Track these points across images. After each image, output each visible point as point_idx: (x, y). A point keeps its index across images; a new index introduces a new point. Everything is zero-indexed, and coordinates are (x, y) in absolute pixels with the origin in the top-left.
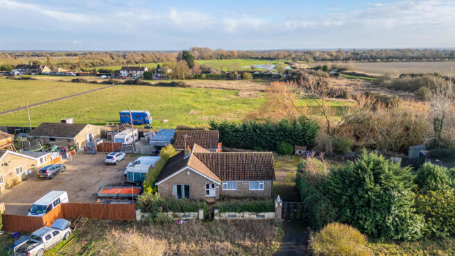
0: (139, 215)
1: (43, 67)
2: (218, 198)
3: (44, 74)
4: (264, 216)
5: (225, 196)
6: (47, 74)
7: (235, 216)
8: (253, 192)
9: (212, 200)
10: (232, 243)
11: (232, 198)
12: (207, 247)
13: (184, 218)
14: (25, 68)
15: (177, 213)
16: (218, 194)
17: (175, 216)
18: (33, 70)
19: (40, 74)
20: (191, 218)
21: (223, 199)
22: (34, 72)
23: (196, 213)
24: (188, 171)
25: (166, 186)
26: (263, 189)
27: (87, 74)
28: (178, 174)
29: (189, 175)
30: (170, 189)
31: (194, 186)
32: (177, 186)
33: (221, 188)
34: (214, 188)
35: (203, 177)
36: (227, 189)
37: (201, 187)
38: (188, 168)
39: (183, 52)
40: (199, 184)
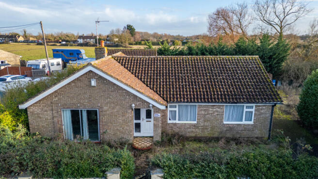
1: (19, 37)
2: (158, 138)
3: (19, 42)
5: (174, 136)
6: (21, 42)
8: (231, 128)
9: (147, 144)
11: (188, 139)
14: (5, 38)
16: (160, 131)
18: (11, 39)
19: (16, 41)
21: (170, 142)
22: (11, 40)
24: (92, 78)
25: (46, 111)
26: (252, 123)
27: (52, 42)
28: (69, 84)
29: (94, 87)
30: (56, 119)
31: (108, 112)
32: (71, 110)
33: (166, 118)
34: (150, 118)
35: (124, 90)
36: (177, 121)
37: (123, 116)
38: (90, 71)
39: (128, 26)
40: (117, 107)
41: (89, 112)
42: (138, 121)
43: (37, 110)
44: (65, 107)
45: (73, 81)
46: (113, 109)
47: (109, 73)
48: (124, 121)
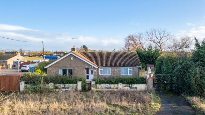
0: (22, 86)
4: (136, 88)
7: (110, 88)
10: (108, 104)
12: (80, 106)
13: (64, 90)
15: (58, 85)
17: (56, 88)
20: (70, 89)
23: (75, 85)
24: (71, 57)
25: (54, 69)
26: (132, 75)
27: (37, 55)
28: (63, 59)
29: (72, 60)
30: (57, 73)
31: (76, 70)
32: (63, 69)
33: (99, 74)
34: (93, 73)
35: (83, 61)
36: (103, 75)
37: (82, 71)
38: (71, 54)
39: (83, 46)
40: (80, 68)
41: (69, 70)
42: (88, 75)
43: (50, 69)
44: (61, 68)
45: (64, 58)
46: (79, 68)
47: (78, 55)
48: (82, 73)
